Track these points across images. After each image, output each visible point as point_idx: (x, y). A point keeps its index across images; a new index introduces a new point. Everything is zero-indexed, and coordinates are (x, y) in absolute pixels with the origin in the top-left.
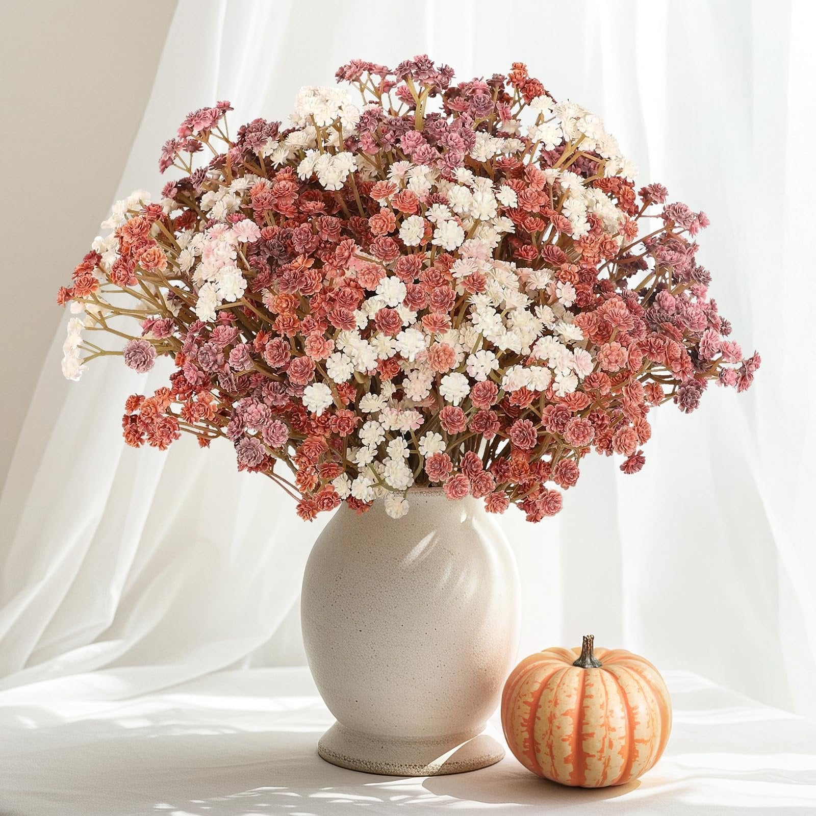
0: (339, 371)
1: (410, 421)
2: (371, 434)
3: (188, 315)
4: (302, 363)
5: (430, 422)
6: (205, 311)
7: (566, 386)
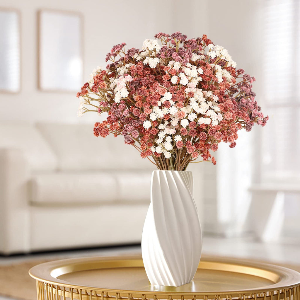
0: (153, 117)
1: (172, 132)
2: (161, 135)
3: (112, 101)
4: (143, 115)
5: (178, 132)
6: (117, 100)
7: (215, 123)
